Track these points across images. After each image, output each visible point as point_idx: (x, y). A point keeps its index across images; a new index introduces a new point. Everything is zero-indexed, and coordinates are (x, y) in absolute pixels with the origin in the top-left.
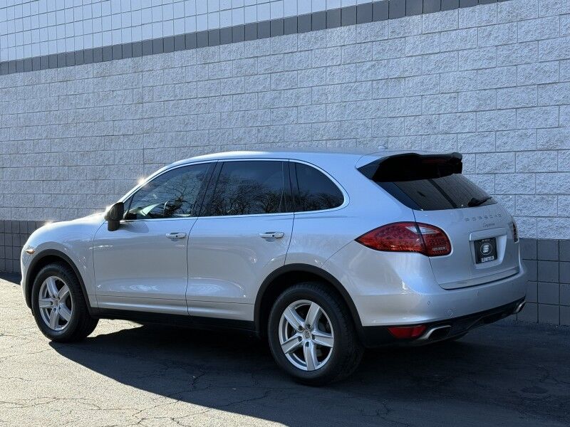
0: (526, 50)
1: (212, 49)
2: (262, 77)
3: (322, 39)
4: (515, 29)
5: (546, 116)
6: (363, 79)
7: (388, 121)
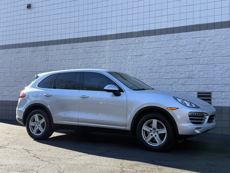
0: (182, 48)
1: (75, 44)
2: (93, 54)
3: (115, 42)
4: (178, 42)
5: (188, 68)
6: (129, 55)
7: (137, 68)
